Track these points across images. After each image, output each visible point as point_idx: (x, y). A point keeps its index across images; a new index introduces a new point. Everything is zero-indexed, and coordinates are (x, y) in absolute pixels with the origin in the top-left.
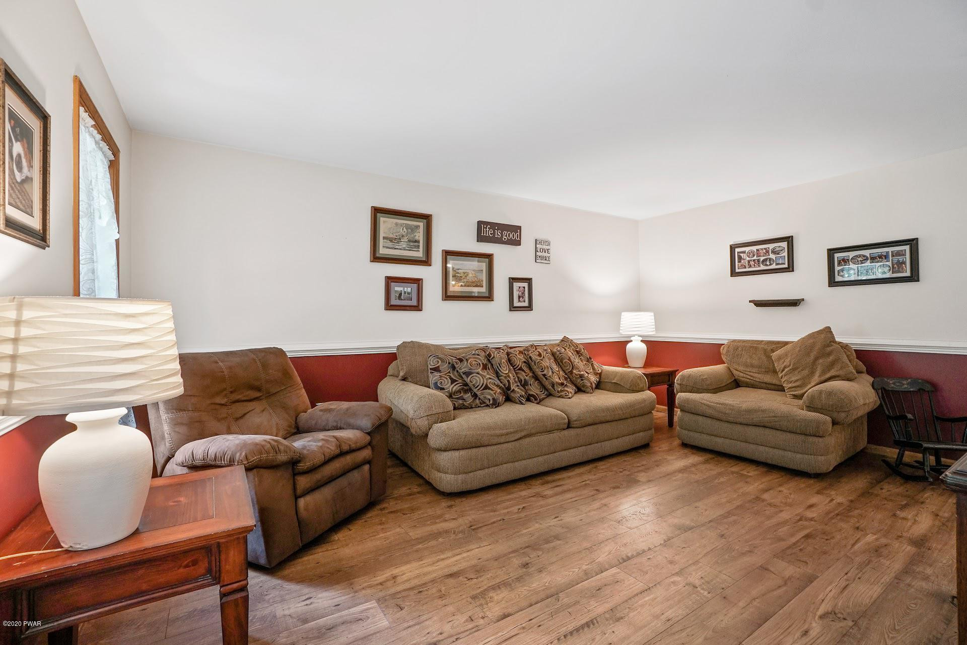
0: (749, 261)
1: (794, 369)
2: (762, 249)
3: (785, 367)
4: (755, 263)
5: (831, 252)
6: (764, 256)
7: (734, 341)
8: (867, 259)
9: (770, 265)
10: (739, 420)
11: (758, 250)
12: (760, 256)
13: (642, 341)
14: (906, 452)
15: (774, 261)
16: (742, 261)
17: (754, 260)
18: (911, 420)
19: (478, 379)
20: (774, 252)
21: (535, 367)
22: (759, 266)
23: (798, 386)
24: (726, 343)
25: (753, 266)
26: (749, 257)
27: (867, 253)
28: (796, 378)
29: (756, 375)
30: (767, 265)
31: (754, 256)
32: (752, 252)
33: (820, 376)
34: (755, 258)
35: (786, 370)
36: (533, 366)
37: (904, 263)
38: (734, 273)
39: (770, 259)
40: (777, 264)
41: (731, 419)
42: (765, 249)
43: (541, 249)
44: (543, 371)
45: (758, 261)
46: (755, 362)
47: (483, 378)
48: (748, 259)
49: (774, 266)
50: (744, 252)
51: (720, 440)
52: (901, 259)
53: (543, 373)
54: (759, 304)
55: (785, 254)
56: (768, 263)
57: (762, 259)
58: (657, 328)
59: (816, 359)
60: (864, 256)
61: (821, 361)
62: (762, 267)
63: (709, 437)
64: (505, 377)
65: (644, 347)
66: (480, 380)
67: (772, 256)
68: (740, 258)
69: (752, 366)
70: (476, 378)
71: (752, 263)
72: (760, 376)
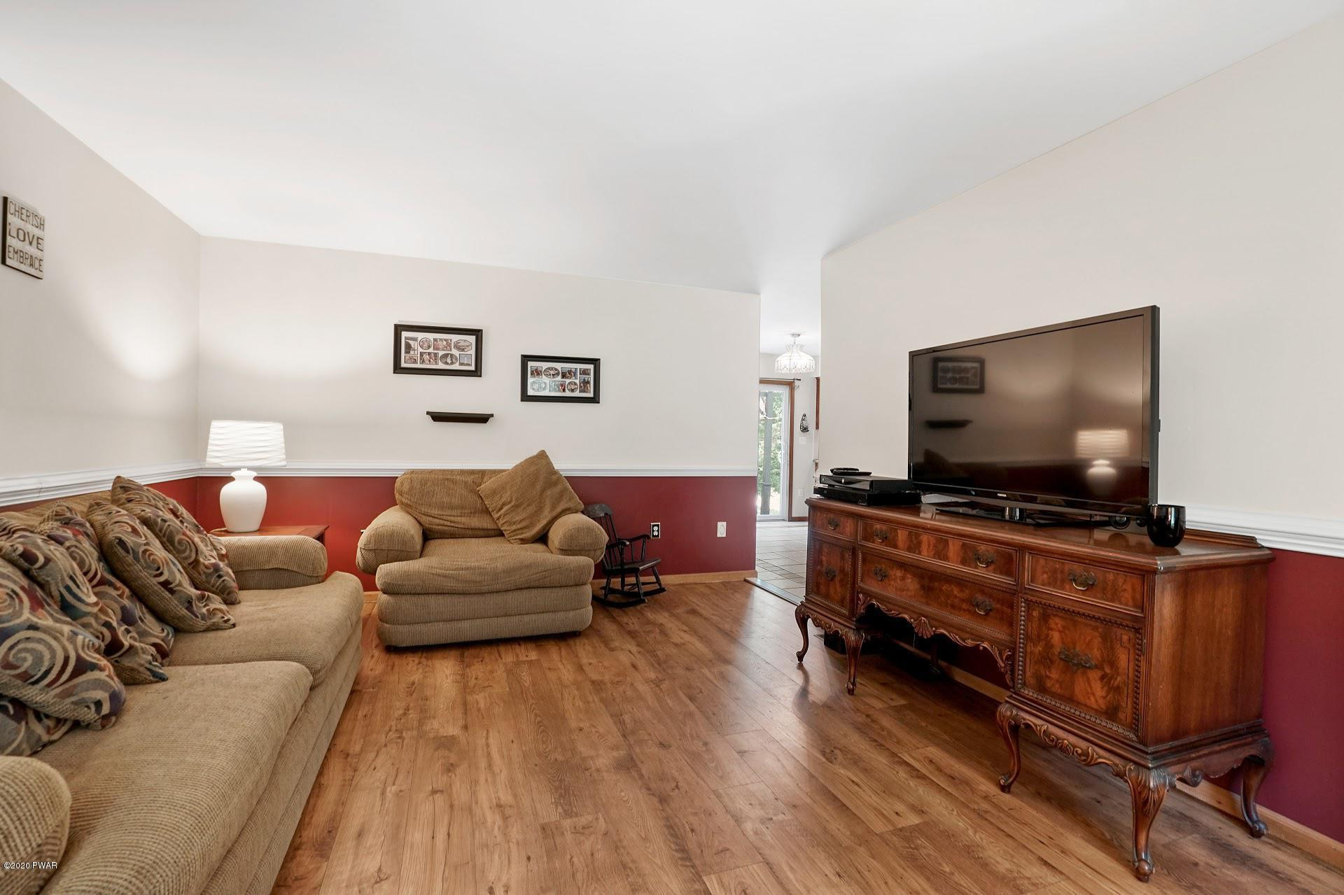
0: (422, 354)
1: (517, 506)
2: (441, 340)
3: (504, 504)
4: (430, 358)
5: (526, 359)
6: (443, 350)
7: (413, 472)
8: (558, 374)
9: (452, 363)
10: (499, 587)
11: (435, 340)
12: (438, 349)
13: (256, 479)
14: (612, 580)
15: (456, 359)
16: (412, 352)
17: (429, 354)
18: (628, 546)
19: (40, 647)
20: (458, 347)
21: (138, 567)
22: (436, 363)
23: (525, 528)
24: (399, 476)
25: (427, 362)
26: (422, 347)
27: (559, 366)
28: (521, 517)
29: (458, 519)
30: (446, 363)
31: (429, 347)
32: (427, 340)
33: (552, 511)
34: (431, 350)
35: (505, 508)
36: (130, 565)
37: (588, 382)
38: (398, 369)
39: (452, 355)
40: (461, 364)
41: (485, 589)
42: (446, 340)
43: (21, 233)
44: (161, 574)
45: (436, 355)
46: (455, 501)
47: (55, 638)
48: (421, 350)
49: (456, 367)
50: (415, 339)
51: (466, 625)
52: (586, 377)
53: (162, 579)
54: (438, 417)
55: (473, 352)
56: (449, 361)
57: (441, 353)
58: (289, 454)
59: (543, 490)
60: (556, 369)
61: (549, 492)
62: (441, 366)
63: (448, 625)
64: (96, 617)
65: (261, 489)
66: (50, 647)
67: (455, 352)
68: (408, 347)
69: (452, 508)
70: (30, 645)
71: (426, 357)
72: (463, 519)
